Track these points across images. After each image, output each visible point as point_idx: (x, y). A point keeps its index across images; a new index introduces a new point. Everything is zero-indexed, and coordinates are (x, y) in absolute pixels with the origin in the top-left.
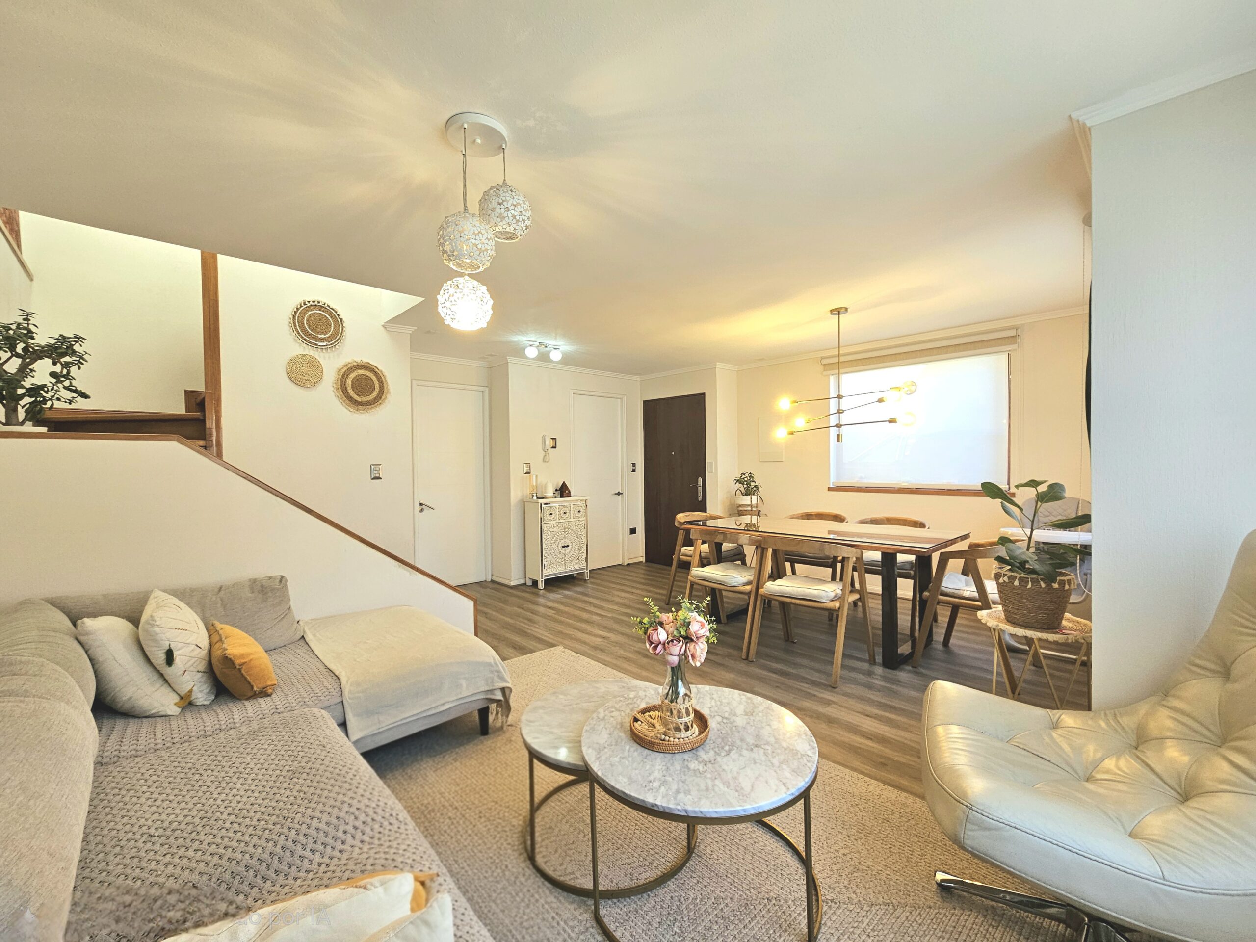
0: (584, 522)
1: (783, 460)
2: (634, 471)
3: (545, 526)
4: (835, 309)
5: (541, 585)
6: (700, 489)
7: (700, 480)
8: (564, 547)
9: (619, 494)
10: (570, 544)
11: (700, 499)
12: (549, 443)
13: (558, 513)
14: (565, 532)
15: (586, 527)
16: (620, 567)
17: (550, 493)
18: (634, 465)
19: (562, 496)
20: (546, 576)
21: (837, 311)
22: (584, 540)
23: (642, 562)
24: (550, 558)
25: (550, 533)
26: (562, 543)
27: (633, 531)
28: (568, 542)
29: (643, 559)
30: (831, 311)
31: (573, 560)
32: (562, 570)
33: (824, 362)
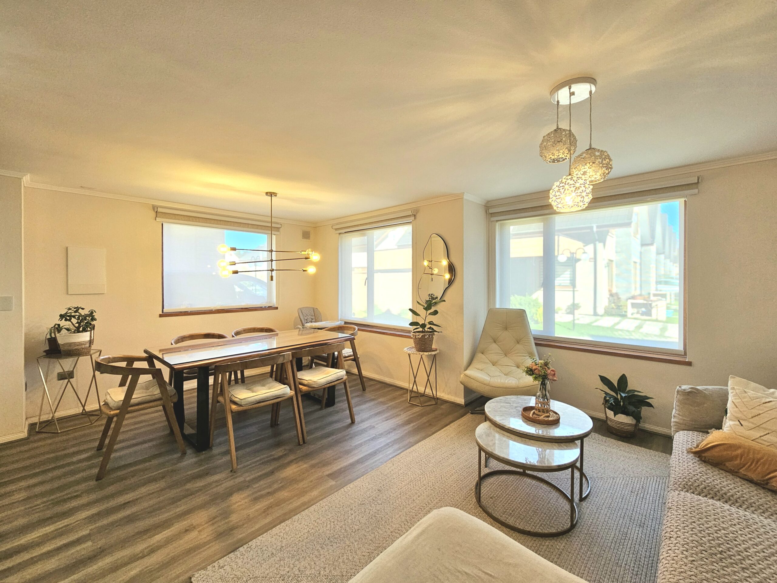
1: (105, 292)
4: (270, 193)
30: (267, 193)
33: (160, 210)
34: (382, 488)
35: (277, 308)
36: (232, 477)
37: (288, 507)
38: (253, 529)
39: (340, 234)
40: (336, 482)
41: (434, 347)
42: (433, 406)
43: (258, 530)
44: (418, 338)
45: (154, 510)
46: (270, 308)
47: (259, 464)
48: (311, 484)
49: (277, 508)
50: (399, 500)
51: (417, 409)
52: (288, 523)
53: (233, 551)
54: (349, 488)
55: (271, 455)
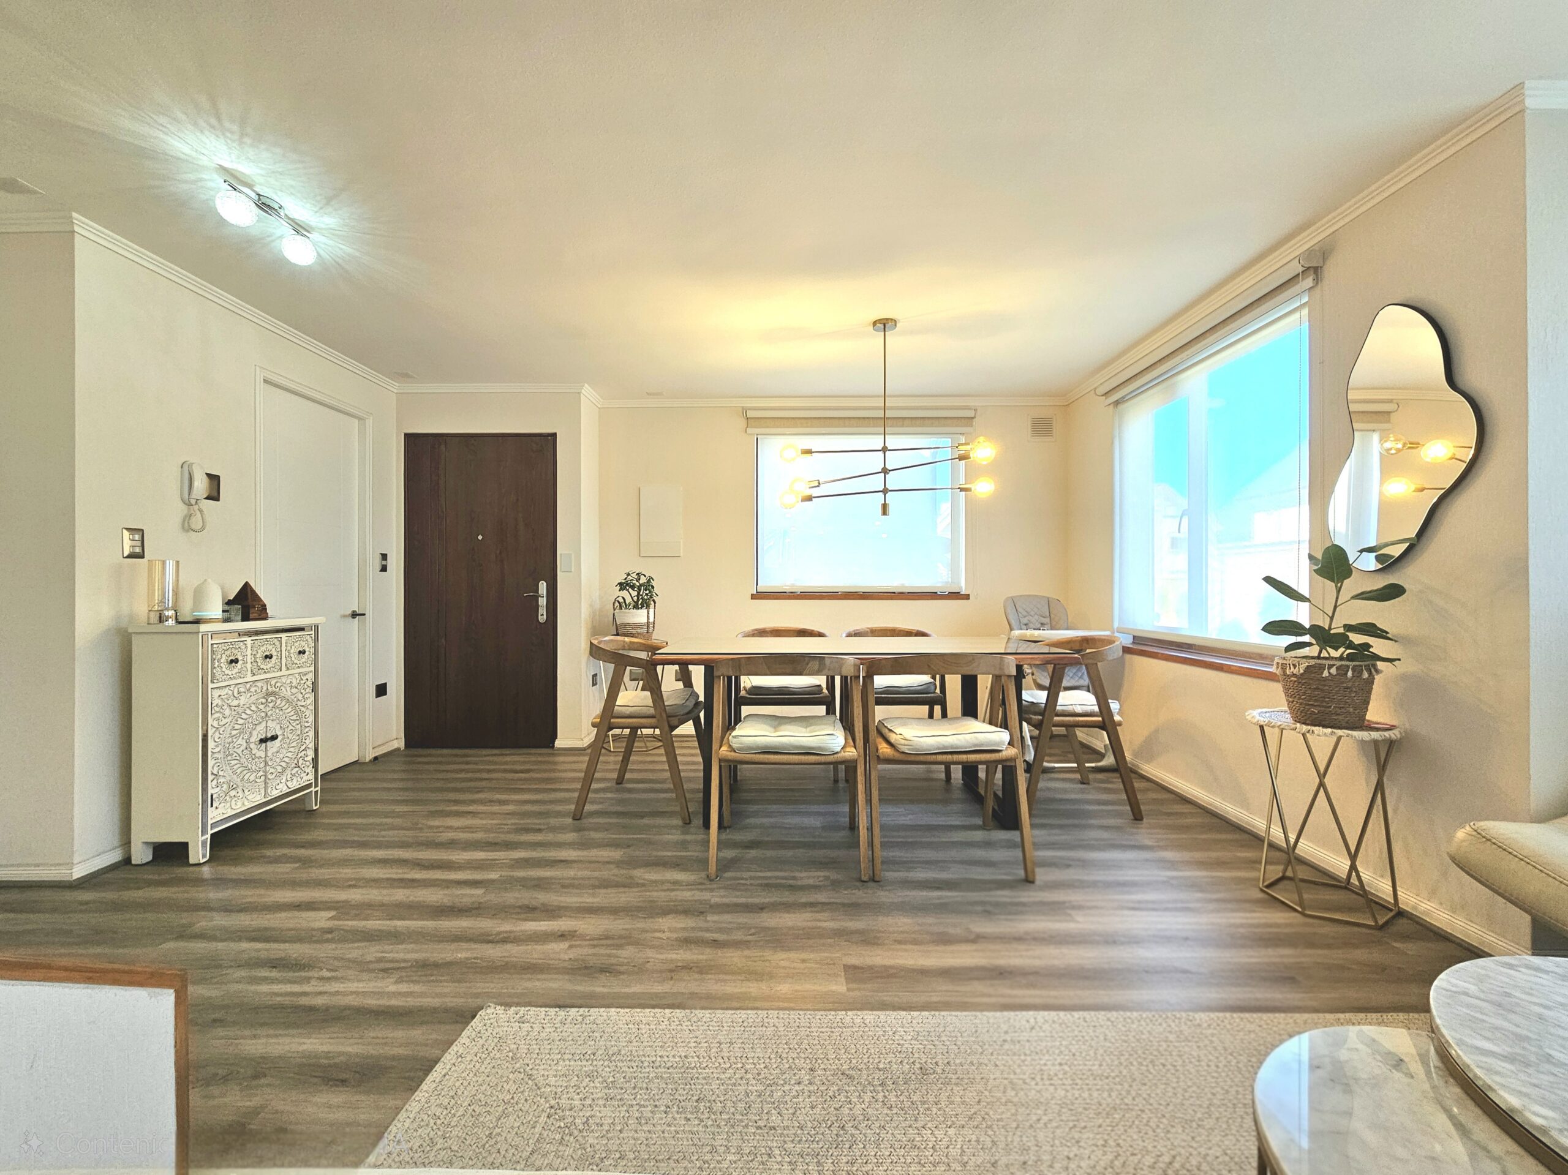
0: (311, 676)
1: (682, 555)
2: (384, 569)
3: (216, 693)
4: (879, 321)
5: (199, 853)
6: (543, 602)
7: (543, 587)
8: (263, 741)
9: (354, 615)
10: (279, 733)
11: (542, 618)
12: (201, 485)
13: (249, 659)
14: (266, 704)
15: (315, 689)
16: (357, 767)
17: (215, 609)
18: (384, 557)
19: (245, 618)
20: (213, 825)
21: (884, 325)
22: (311, 719)
23: (398, 749)
24: (227, 775)
25: (227, 712)
26: (259, 733)
27: (381, 690)
28: (274, 728)
29: (401, 744)
30: (875, 323)
31: (284, 770)
32: (259, 799)
33: (750, 414)
34: (939, 1070)
35: (967, 597)
36: (700, 887)
37: (712, 985)
38: (626, 990)
39: (1117, 403)
40: (848, 990)
41: (1371, 715)
42: (1364, 930)
43: (628, 996)
44: (1294, 675)
45: (572, 886)
46: (955, 596)
47: (758, 885)
48: (802, 966)
49: (696, 976)
50: (951, 1132)
51: (1279, 917)
52: (678, 1015)
53: (560, 1007)
54: (858, 1020)
55: (794, 878)
